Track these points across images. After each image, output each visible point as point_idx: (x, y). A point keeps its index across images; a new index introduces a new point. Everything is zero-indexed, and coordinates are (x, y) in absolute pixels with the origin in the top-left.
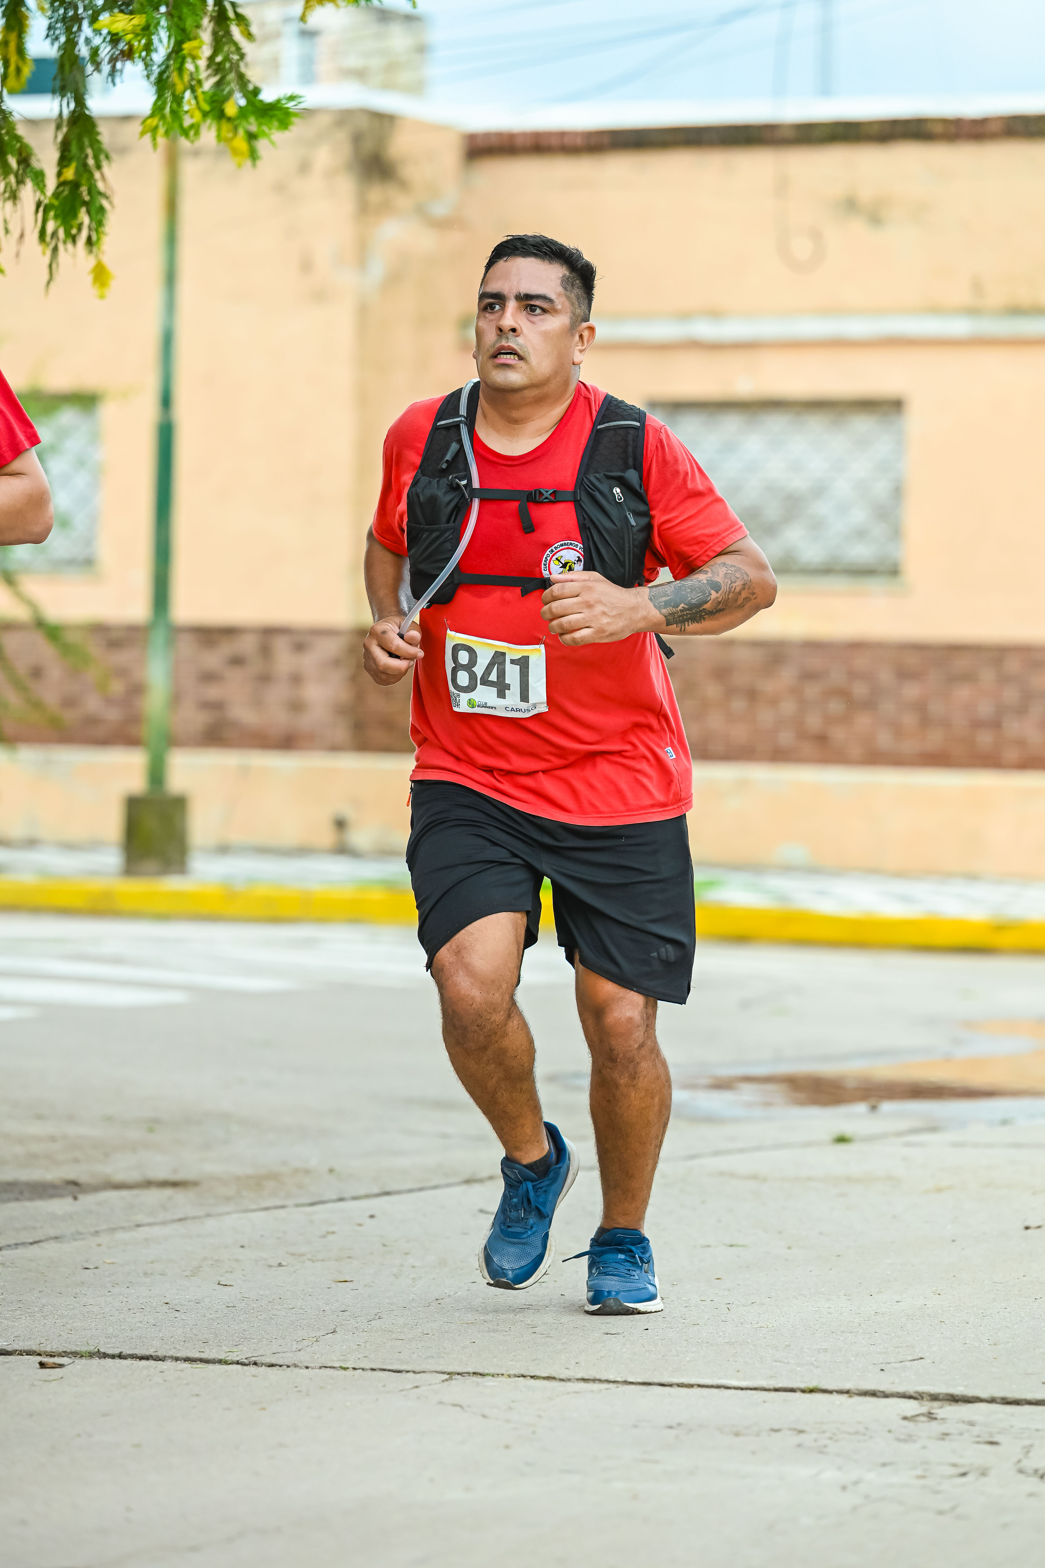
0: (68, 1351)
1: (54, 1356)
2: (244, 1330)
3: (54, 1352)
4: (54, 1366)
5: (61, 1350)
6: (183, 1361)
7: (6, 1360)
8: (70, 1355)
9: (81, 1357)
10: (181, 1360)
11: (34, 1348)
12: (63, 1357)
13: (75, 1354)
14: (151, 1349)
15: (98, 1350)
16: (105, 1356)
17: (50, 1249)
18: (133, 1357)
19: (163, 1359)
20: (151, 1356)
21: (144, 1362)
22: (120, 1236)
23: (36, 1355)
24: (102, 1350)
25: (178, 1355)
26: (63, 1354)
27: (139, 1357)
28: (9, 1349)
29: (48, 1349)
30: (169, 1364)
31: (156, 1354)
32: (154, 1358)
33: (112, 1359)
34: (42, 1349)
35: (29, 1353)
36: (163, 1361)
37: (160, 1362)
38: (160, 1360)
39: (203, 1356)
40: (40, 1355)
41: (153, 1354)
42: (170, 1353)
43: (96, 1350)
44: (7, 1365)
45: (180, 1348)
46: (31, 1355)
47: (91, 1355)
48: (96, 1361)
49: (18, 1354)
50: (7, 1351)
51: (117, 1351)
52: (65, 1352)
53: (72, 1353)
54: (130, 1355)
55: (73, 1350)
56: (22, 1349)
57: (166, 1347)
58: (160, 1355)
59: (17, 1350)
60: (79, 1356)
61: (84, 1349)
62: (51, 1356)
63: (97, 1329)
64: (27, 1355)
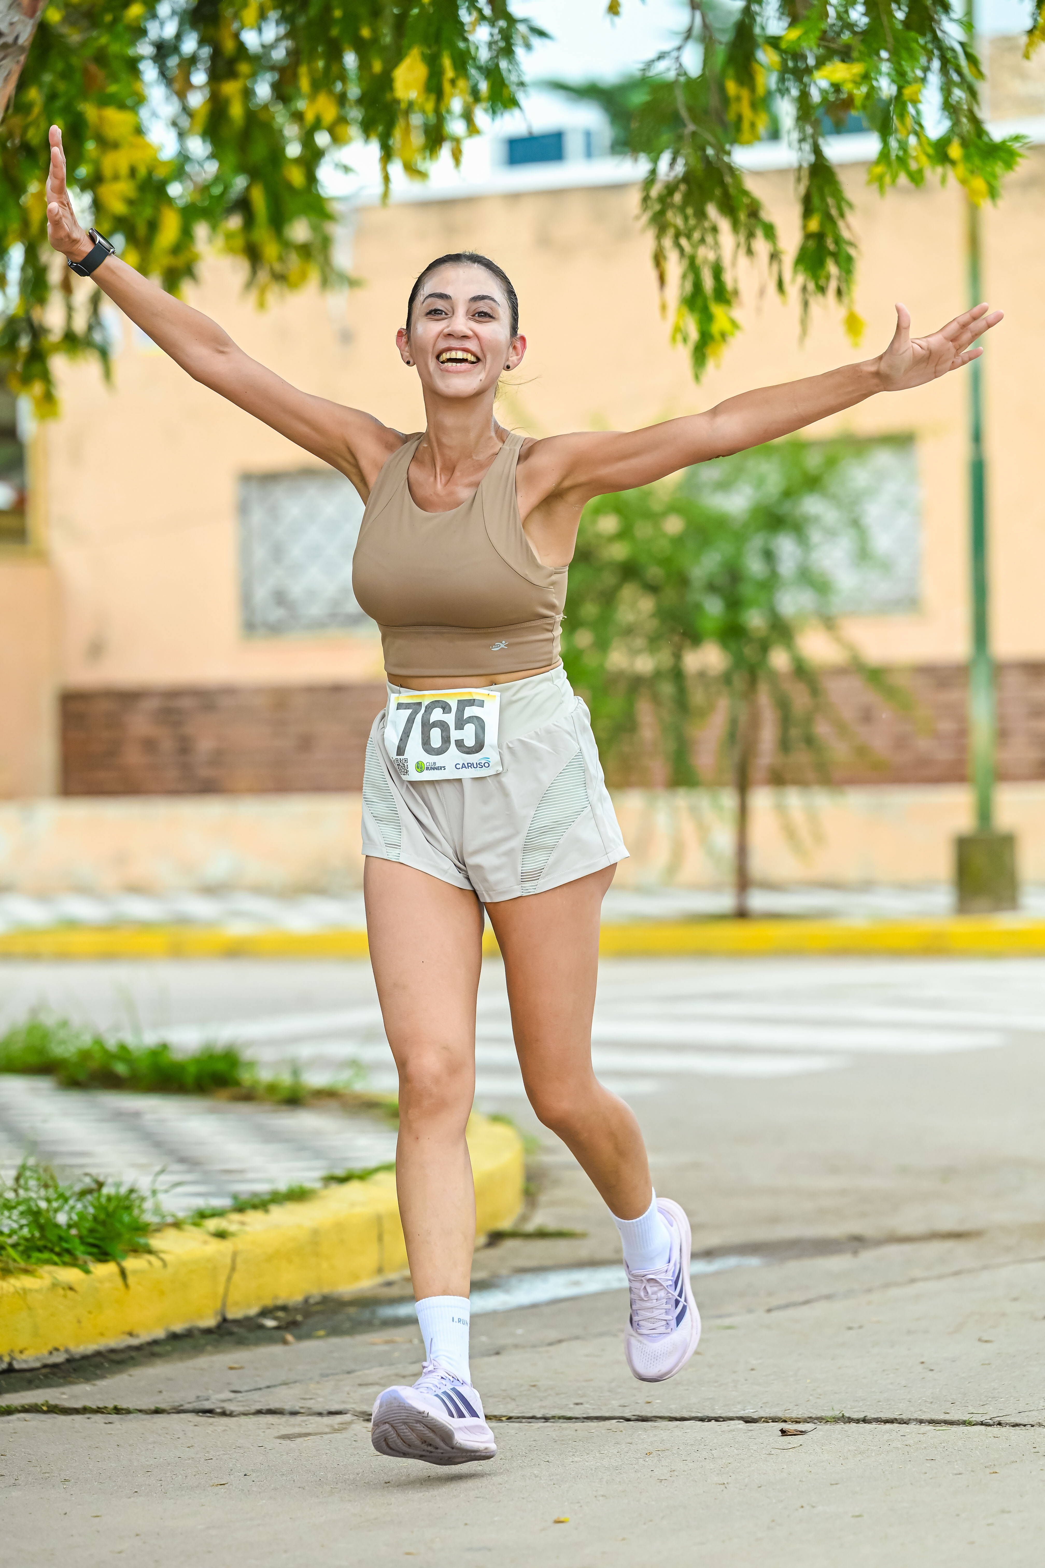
0: (814, 1416)
1: (799, 1422)
2: (994, 1389)
3: (799, 1419)
4: (795, 1433)
5: (806, 1416)
6: (927, 1423)
7: (750, 1428)
8: (816, 1421)
9: (826, 1422)
10: (925, 1423)
11: (780, 1414)
12: (808, 1423)
13: (820, 1419)
14: (896, 1412)
15: (843, 1414)
16: (850, 1420)
17: (819, 1309)
18: (878, 1420)
19: (907, 1423)
20: (896, 1419)
21: (888, 1426)
22: (894, 1292)
23: (782, 1422)
24: (847, 1415)
25: (923, 1417)
26: (809, 1420)
27: (884, 1420)
28: (755, 1416)
29: (794, 1415)
30: (912, 1427)
31: (900, 1417)
32: (899, 1421)
33: (857, 1423)
34: (787, 1415)
35: (775, 1420)
36: (908, 1424)
37: (904, 1425)
38: (905, 1423)
39: (947, 1417)
40: (785, 1421)
41: (897, 1417)
42: (915, 1416)
43: (841, 1415)
44: (750, 1434)
45: (926, 1410)
46: (776, 1422)
47: (836, 1420)
48: (840, 1426)
49: (763, 1421)
50: (754, 1419)
51: (861, 1416)
52: (810, 1418)
53: (817, 1418)
54: (874, 1418)
55: (819, 1415)
56: (768, 1415)
57: (912, 1409)
58: (904, 1417)
59: (763, 1418)
60: (824, 1421)
61: (829, 1414)
62: (797, 1422)
63: (847, 1393)
64: (772, 1422)
